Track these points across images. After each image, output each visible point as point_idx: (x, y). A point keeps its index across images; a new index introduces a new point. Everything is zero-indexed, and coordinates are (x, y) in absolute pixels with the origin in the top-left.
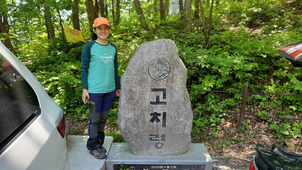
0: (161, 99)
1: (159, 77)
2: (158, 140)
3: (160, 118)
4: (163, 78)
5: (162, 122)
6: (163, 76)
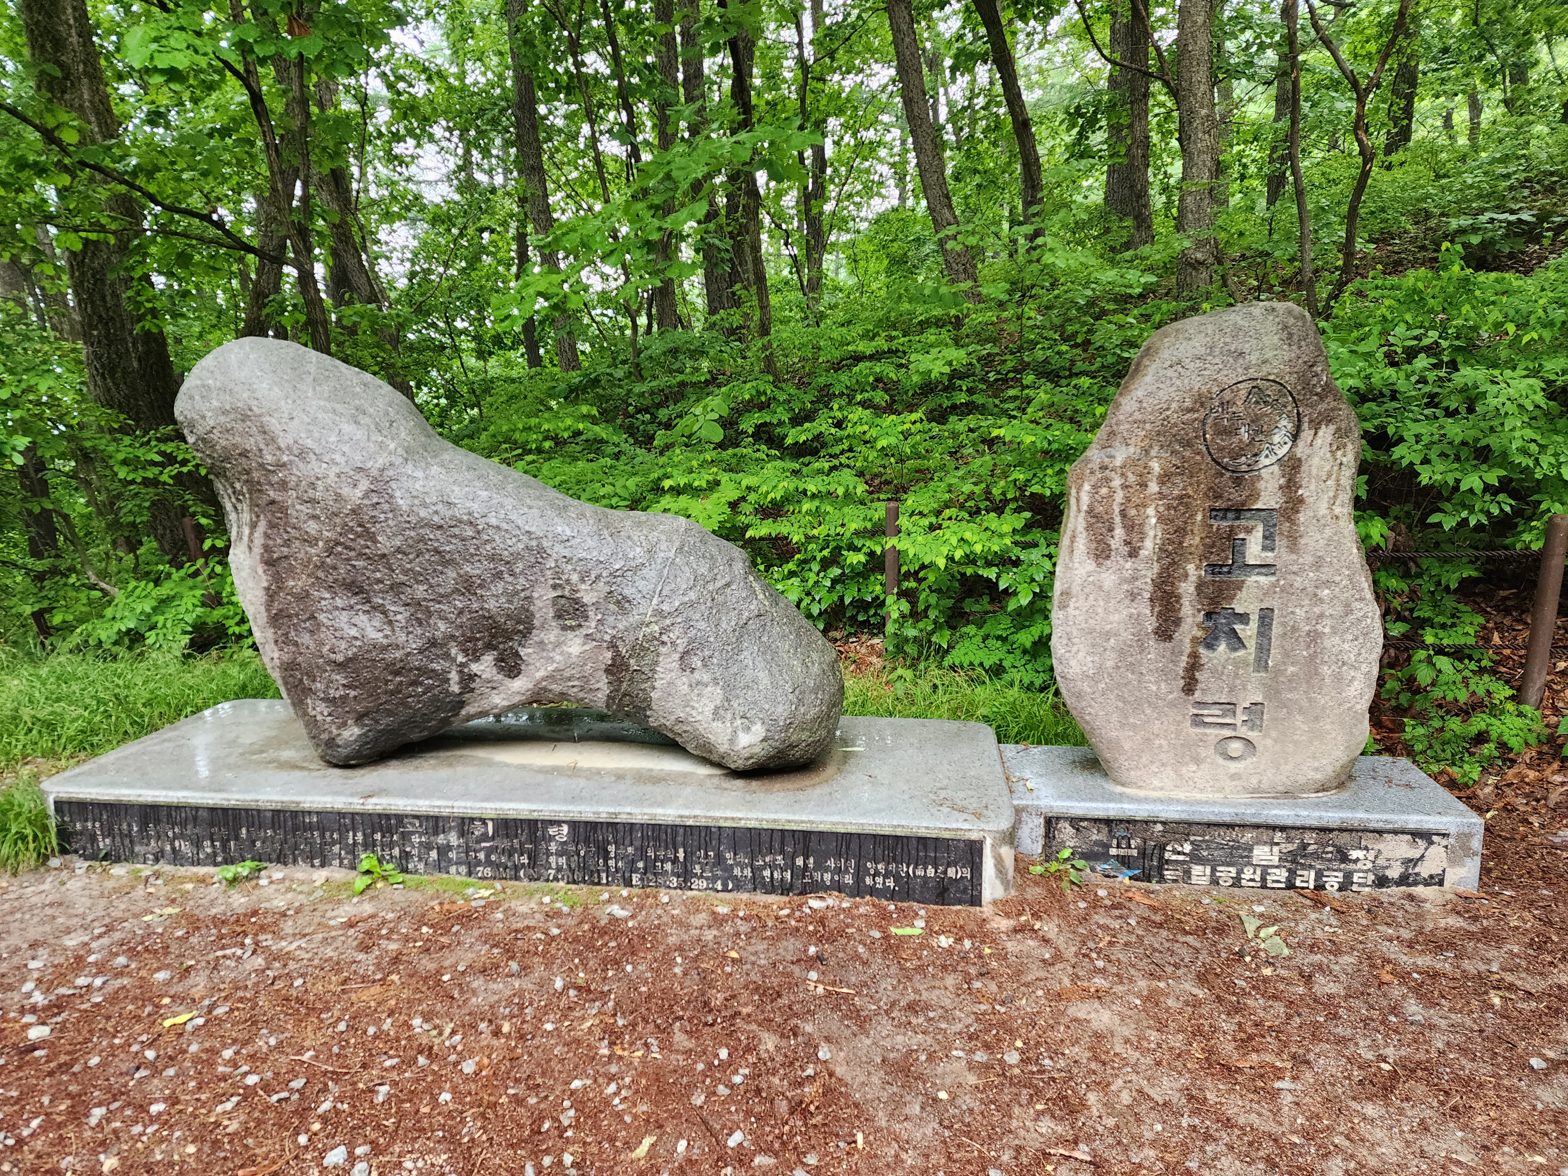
0: (1254, 554)
1: (1250, 459)
2: (1232, 726)
3: (1248, 632)
4: (1267, 462)
5: (1252, 650)
6: (1267, 457)
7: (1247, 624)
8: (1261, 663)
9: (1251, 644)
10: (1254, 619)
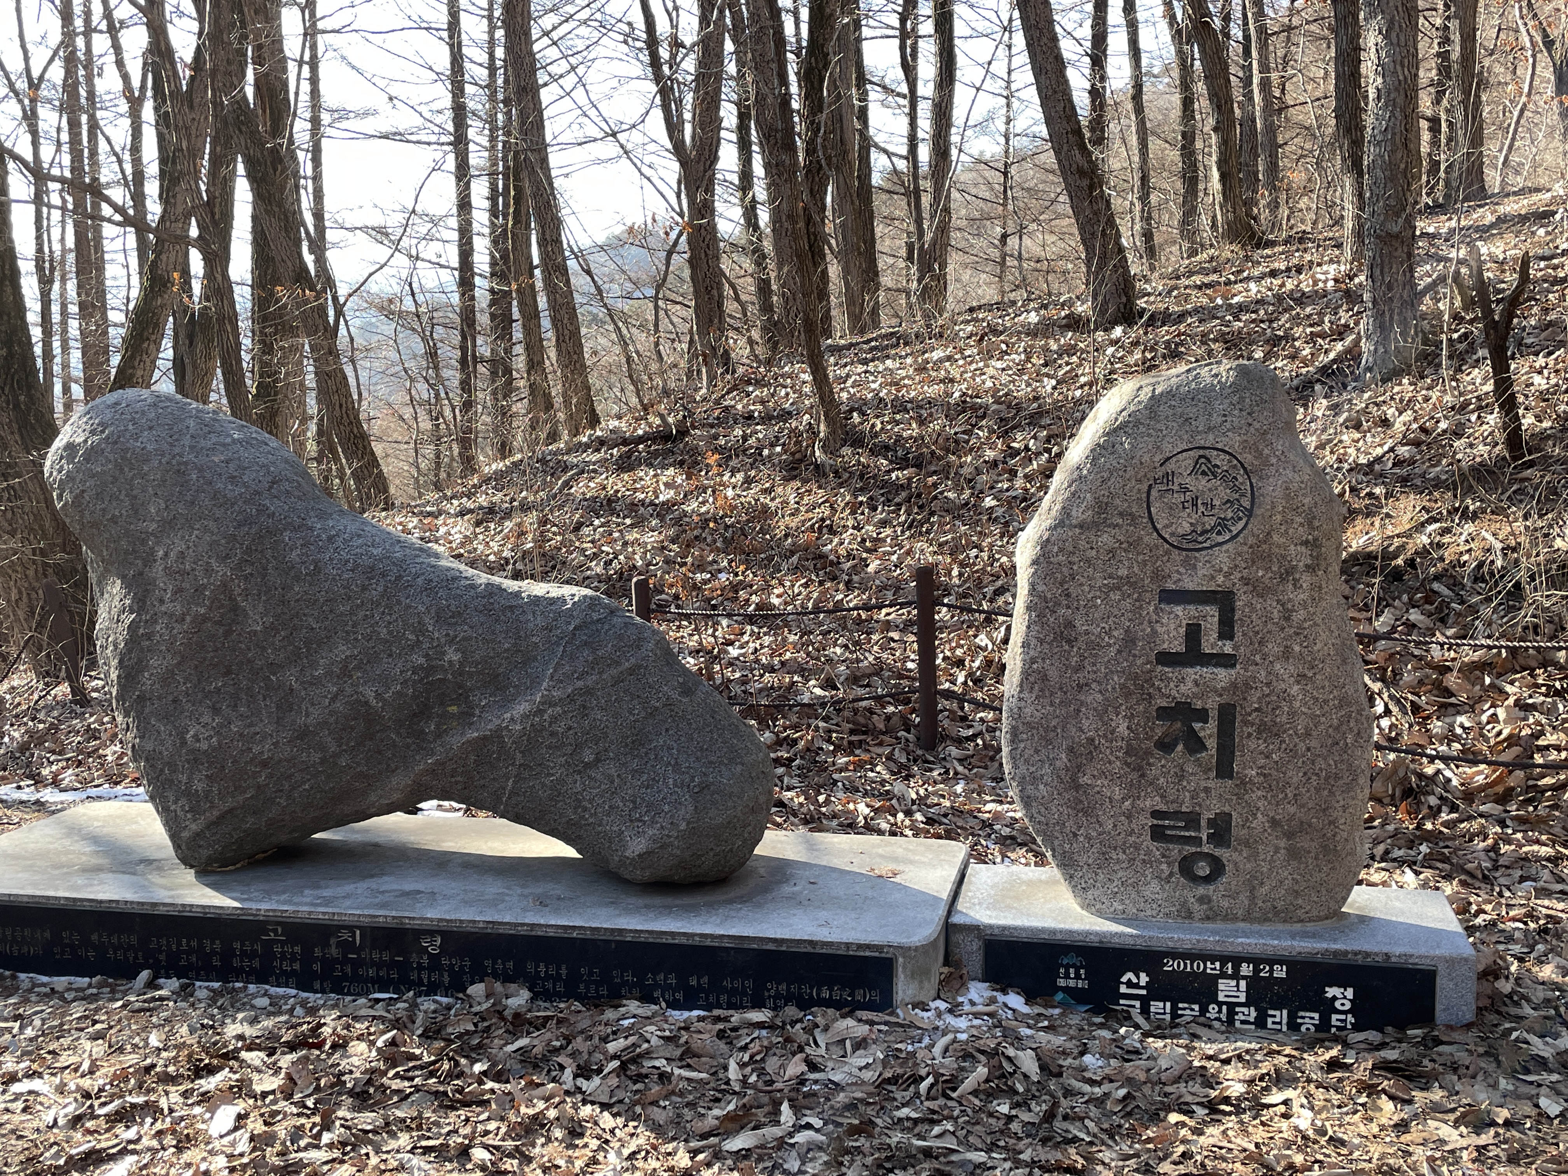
0: (1210, 643)
1: (1201, 535)
2: (1197, 841)
3: (1208, 731)
4: (1220, 539)
5: (1214, 752)
6: (1219, 533)
7: (1206, 721)
8: (1224, 769)
9: (1212, 744)
10: (1213, 714)
